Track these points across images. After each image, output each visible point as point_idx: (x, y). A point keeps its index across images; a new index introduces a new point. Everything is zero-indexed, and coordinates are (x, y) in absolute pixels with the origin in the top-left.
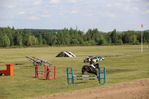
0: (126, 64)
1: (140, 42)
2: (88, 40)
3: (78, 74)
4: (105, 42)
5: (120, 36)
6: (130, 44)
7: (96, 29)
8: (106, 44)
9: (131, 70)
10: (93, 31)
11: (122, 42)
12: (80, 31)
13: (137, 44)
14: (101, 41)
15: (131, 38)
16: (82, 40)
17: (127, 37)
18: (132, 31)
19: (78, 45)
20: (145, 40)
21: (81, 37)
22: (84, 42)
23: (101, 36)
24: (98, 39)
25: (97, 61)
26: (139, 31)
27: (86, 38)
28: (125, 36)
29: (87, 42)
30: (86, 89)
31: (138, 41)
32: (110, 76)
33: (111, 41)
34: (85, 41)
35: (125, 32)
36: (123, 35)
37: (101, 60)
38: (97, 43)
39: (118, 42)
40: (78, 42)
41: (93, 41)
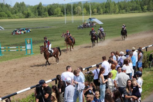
0: (52, 35)
1: (64, 14)
2: (16, 13)
3: (6, 46)
4: (32, 14)
5: (46, 9)
6: (55, 16)
7: (23, 3)
8: (33, 16)
9: (56, 40)
10: (20, 4)
11: (48, 15)
12: (7, 4)
13: (61, 16)
14: (28, 13)
15: (56, 10)
16: (10, 13)
17: (52, 9)
18: (57, 4)
19: (6, 18)
20: (68, 12)
21: (9, 10)
22: (11, 15)
23: (28, 9)
24: (26, 12)
25: (24, 33)
26: (63, 4)
27: (14, 11)
28: (50, 9)
29: (15, 15)
30: (13, 59)
31: (62, 13)
32: (37, 46)
33: (37, 14)
34: (13, 14)
35: (50, 5)
36: (49, 8)
37: (29, 31)
38: (25, 16)
39: (45, 15)
40: (6, 15)
41: (21, 14)
